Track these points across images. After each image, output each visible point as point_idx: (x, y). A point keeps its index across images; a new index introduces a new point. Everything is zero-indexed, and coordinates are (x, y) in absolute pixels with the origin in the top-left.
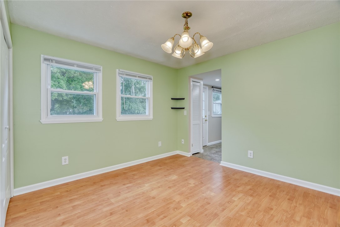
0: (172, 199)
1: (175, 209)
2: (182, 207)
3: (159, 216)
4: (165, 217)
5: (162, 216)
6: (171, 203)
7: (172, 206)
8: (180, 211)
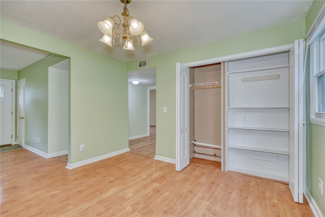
0: (143, 214)
1: (138, 203)
2: (131, 206)
3: (151, 196)
4: (146, 195)
5: (149, 195)
6: (143, 209)
7: (141, 206)
8: (133, 202)
